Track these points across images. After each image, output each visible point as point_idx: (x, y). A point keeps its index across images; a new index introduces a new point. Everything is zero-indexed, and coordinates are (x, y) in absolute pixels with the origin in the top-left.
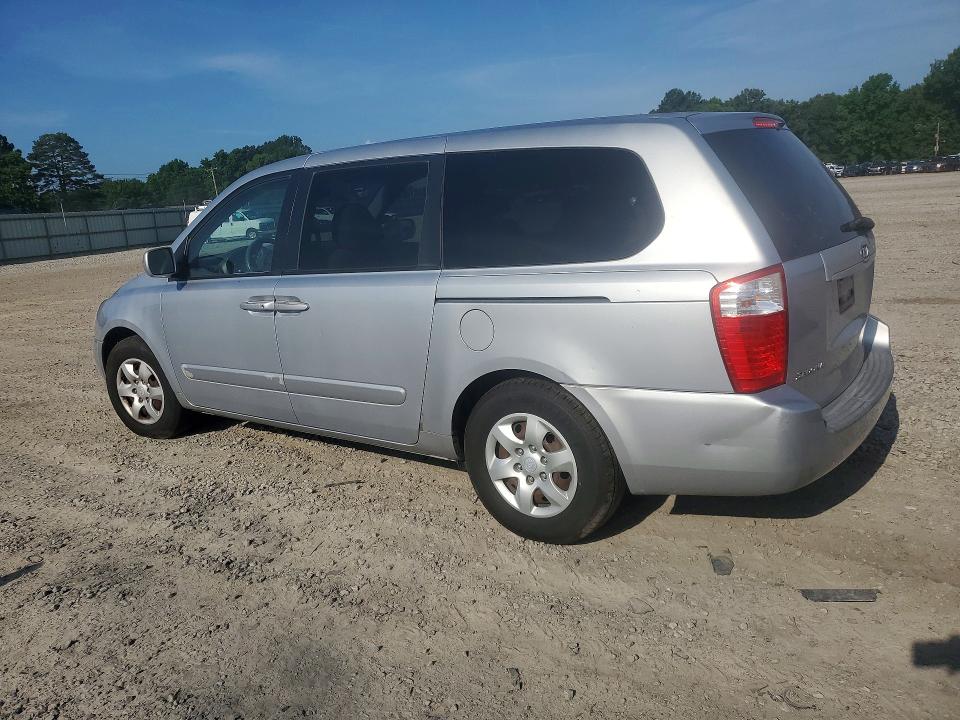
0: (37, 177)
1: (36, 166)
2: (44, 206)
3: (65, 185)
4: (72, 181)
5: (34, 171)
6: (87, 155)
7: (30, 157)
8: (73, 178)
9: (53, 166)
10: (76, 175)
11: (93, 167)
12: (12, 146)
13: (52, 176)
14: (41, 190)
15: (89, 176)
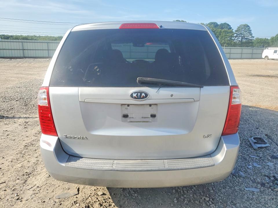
0: (236, 37)
1: (236, 33)
2: (235, 45)
3: (243, 39)
4: (245, 38)
5: (235, 35)
6: (251, 30)
7: (236, 31)
8: (245, 37)
9: (241, 34)
10: (246, 36)
11: (252, 34)
12: (231, 28)
13: (240, 36)
14: (236, 40)
15: (250, 37)
